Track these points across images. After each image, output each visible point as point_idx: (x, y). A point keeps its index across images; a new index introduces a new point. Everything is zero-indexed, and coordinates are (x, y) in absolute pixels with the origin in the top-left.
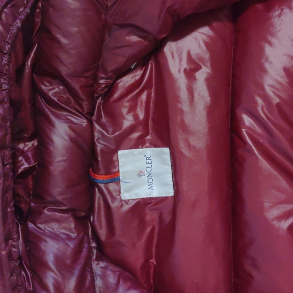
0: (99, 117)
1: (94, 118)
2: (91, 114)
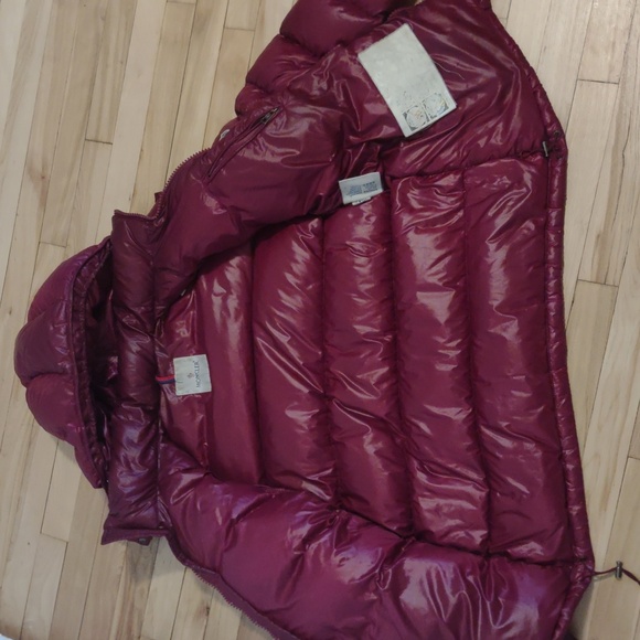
0: (160, 333)
1: (155, 335)
2: (153, 332)
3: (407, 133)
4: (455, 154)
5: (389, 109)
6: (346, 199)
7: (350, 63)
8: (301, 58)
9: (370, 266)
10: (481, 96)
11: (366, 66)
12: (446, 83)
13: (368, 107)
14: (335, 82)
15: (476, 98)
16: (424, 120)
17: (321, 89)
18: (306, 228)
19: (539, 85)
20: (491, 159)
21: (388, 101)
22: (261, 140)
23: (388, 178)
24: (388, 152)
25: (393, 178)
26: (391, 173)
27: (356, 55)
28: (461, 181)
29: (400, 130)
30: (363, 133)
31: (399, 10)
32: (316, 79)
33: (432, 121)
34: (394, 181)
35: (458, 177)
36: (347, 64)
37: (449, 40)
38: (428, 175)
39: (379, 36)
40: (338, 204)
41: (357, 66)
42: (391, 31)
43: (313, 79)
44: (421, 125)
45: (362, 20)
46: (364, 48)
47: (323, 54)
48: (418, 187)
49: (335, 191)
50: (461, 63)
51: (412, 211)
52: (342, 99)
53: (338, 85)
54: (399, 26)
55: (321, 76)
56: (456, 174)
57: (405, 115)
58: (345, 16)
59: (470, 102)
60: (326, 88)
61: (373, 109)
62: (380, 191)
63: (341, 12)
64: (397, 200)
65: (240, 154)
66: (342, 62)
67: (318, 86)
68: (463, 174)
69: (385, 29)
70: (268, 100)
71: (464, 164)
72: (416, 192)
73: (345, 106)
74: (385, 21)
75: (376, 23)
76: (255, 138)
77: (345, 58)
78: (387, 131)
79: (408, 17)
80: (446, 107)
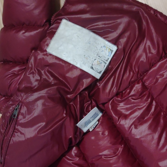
3: (98, 76)
4: (132, 73)
5: (81, 70)
6: (85, 130)
7: (45, 57)
8: (17, 69)
9: (121, 160)
10: (127, 34)
11: (54, 53)
12: (104, 38)
13: (69, 75)
14: (43, 72)
15: (126, 37)
16: (103, 64)
17: (37, 80)
18: (71, 156)
19: (156, 11)
20: (153, 65)
21: (78, 66)
22: (19, 128)
23: (101, 106)
24: (93, 92)
25: (104, 104)
26: (101, 102)
27: (46, 51)
28: (144, 86)
29: (93, 77)
30: (74, 90)
31: (54, 15)
32: (31, 76)
33: (108, 63)
34: (106, 105)
35: (140, 84)
36: (43, 58)
37: (92, 15)
38: (122, 92)
39: (52, 34)
40: (82, 134)
41: (50, 57)
42: (57, 28)
43: (29, 77)
44: (102, 68)
45: (37, 31)
46: (48, 45)
47: (28, 60)
48: (121, 102)
49: (77, 130)
50: (107, 22)
51: (126, 117)
52: (52, 79)
53: (45, 72)
54: (60, 23)
55: (33, 73)
56: (138, 83)
57: (92, 68)
58: (27, 34)
59: (123, 41)
60: (39, 78)
61: (73, 75)
62: (100, 115)
63: (24, 33)
64: (114, 115)
65: (11, 142)
66: (40, 59)
67: (34, 80)
68: (142, 81)
69: (53, 28)
70: (11, 103)
71: (139, 75)
72: (122, 104)
73: (56, 82)
74: (50, 25)
75: (46, 28)
76: (15, 128)
77: (40, 56)
78: (86, 82)
79: (62, 15)
80: (112, 51)
